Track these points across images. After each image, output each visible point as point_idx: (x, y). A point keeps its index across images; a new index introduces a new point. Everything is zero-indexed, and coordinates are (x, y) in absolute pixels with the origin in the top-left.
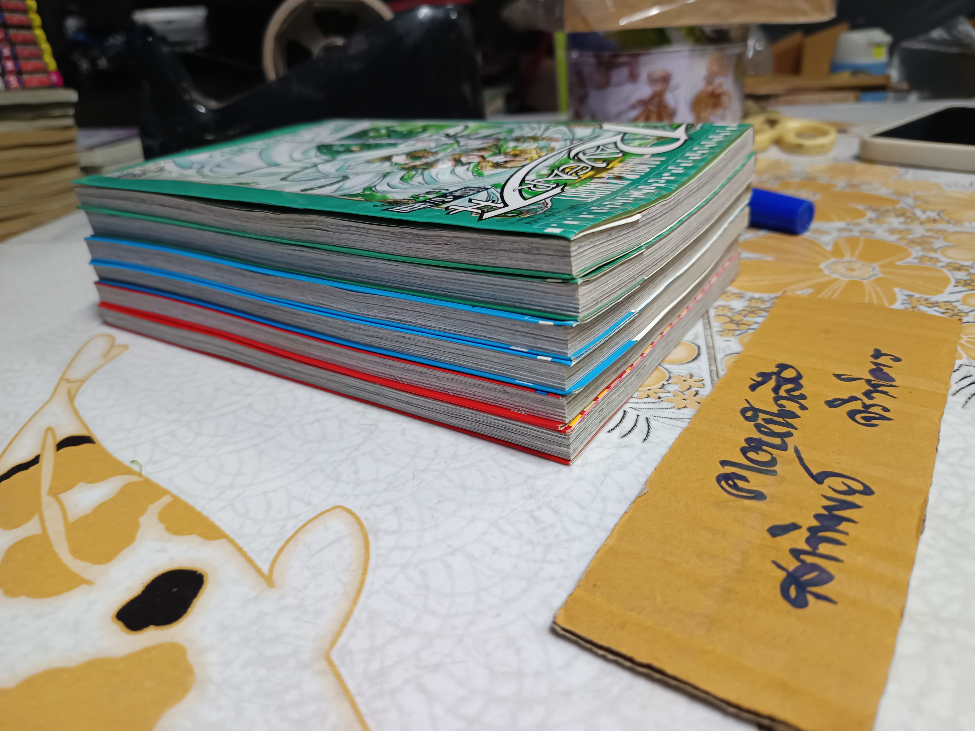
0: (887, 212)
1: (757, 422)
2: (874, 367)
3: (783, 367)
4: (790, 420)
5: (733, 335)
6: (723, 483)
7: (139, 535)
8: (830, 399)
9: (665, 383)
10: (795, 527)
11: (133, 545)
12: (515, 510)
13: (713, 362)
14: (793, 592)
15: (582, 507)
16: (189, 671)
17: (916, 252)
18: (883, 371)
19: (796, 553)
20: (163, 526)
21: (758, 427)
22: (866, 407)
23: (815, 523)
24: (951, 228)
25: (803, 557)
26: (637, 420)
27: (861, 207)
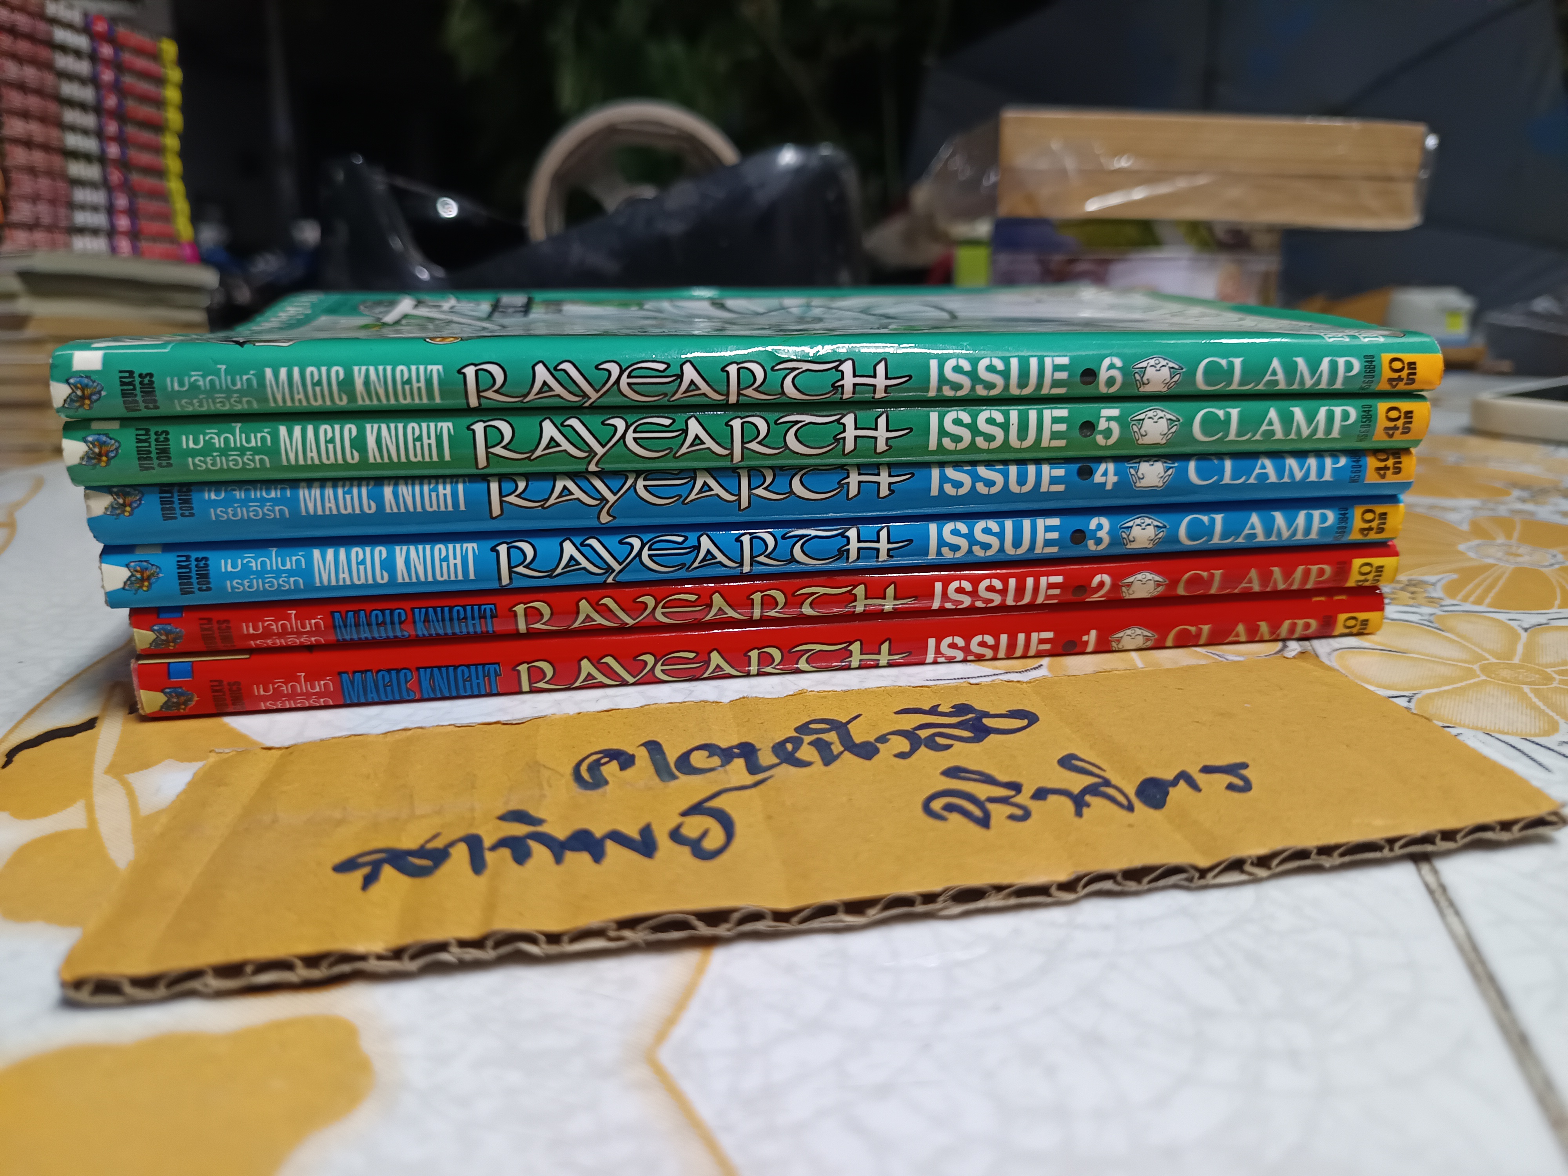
0: (1545, 492)
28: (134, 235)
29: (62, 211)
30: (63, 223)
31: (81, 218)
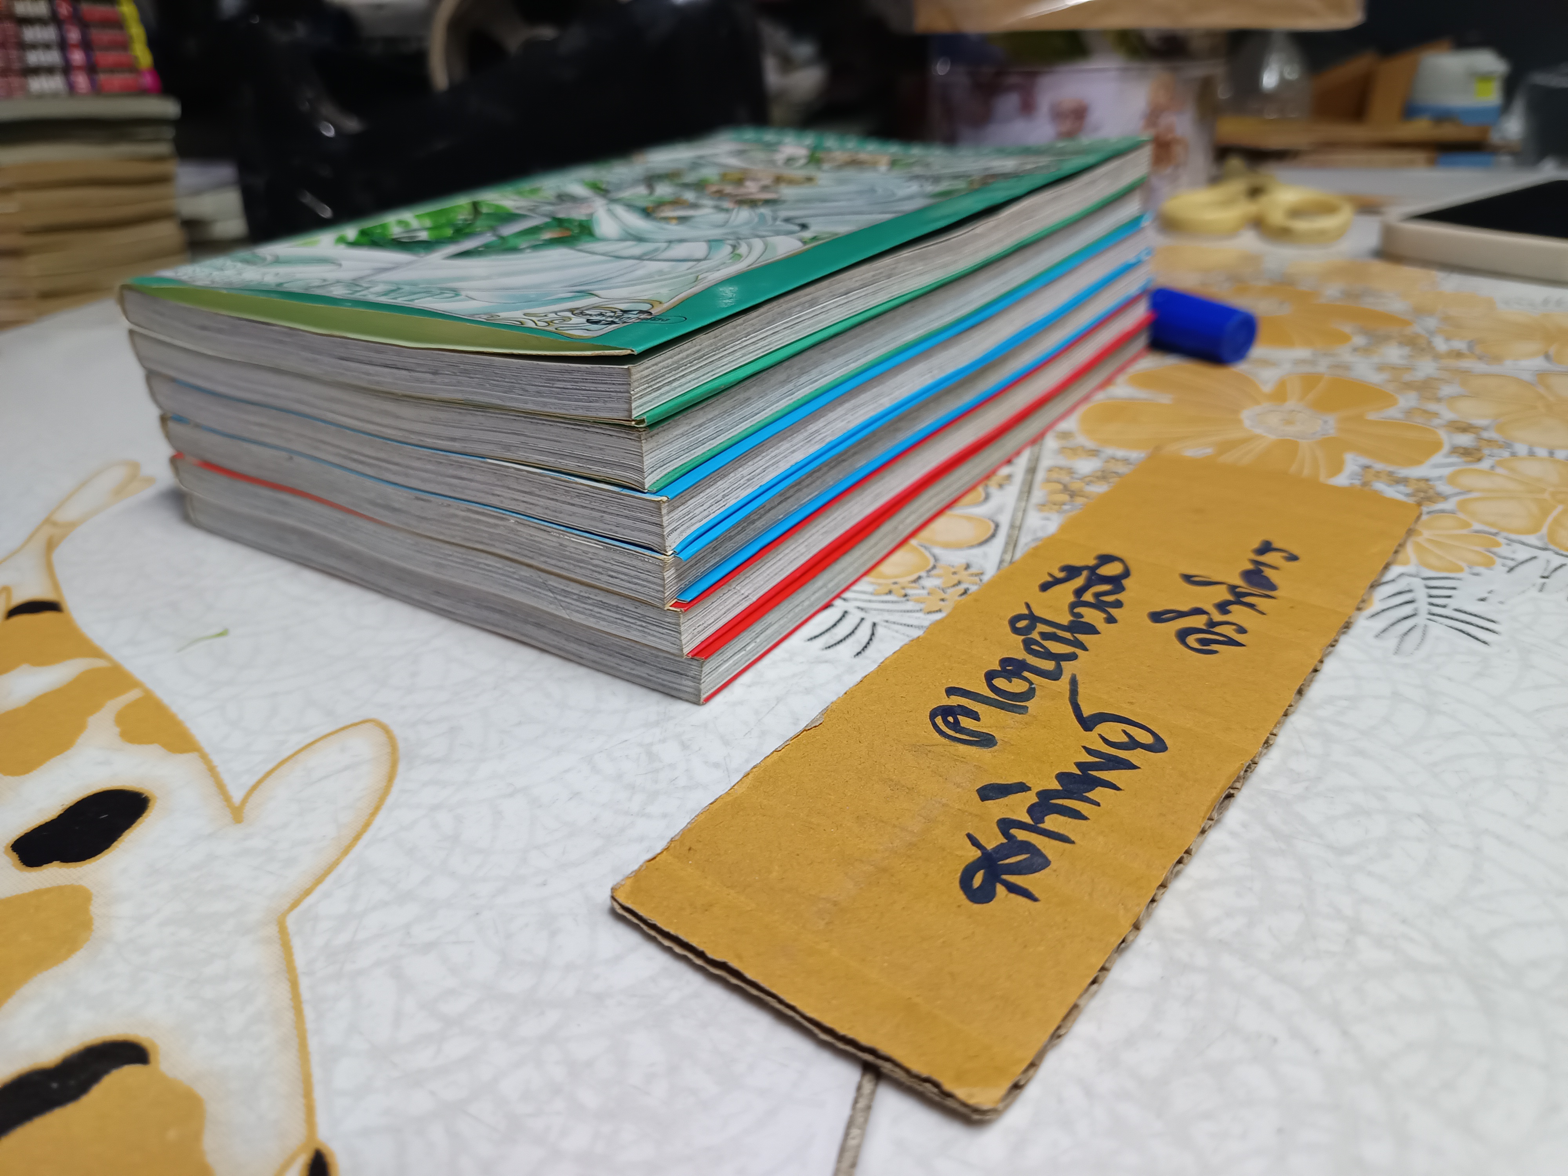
0: (1386, 339)
1: (1029, 636)
2: (1250, 566)
3: (1105, 559)
4: (1081, 637)
5: (1058, 512)
6: (939, 720)
7: (81, 740)
8: (1159, 609)
9: (923, 574)
10: (1022, 788)
11: (69, 753)
12: (626, 741)
13: (1011, 548)
14: (978, 880)
15: (726, 743)
16: (86, 925)
17: (1408, 400)
18: (1262, 574)
19: (1005, 825)
20: (117, 730)
21: (1028, 645)
22: (1212, 624)
23: (1056, 785)
24: (1480, 367)
25: (1013, 831)
26: (858, 625)
27: (1347, 328)
28: (91, 69)
29: (14, 54)
30: (16, 66)
31: (34, 58)
